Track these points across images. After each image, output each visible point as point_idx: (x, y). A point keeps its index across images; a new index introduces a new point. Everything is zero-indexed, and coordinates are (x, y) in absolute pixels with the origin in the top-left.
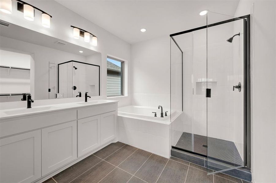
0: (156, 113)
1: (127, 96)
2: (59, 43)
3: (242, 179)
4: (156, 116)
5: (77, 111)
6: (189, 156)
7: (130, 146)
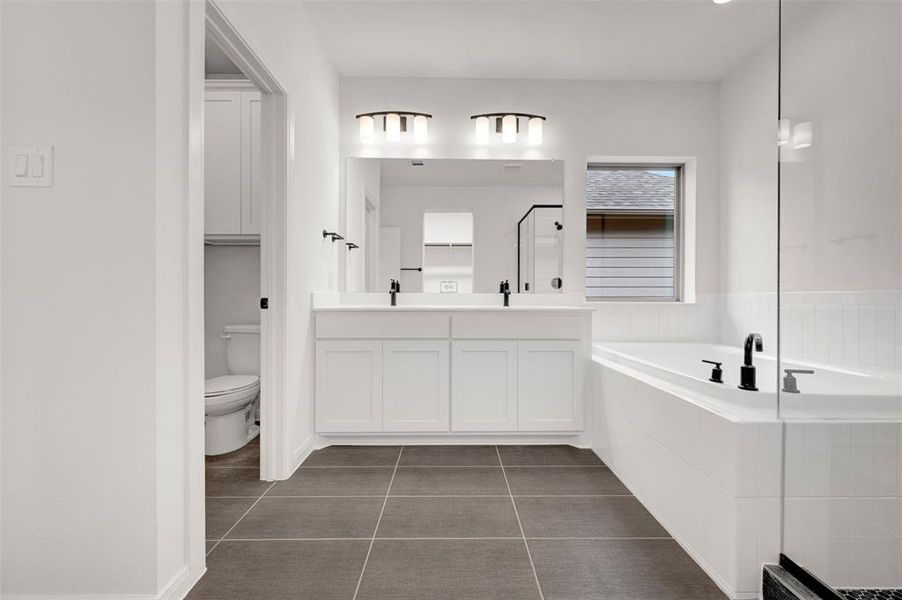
0: (718, 365)
1: (694, 302)
2: (507, 167)
5: (450, 319)
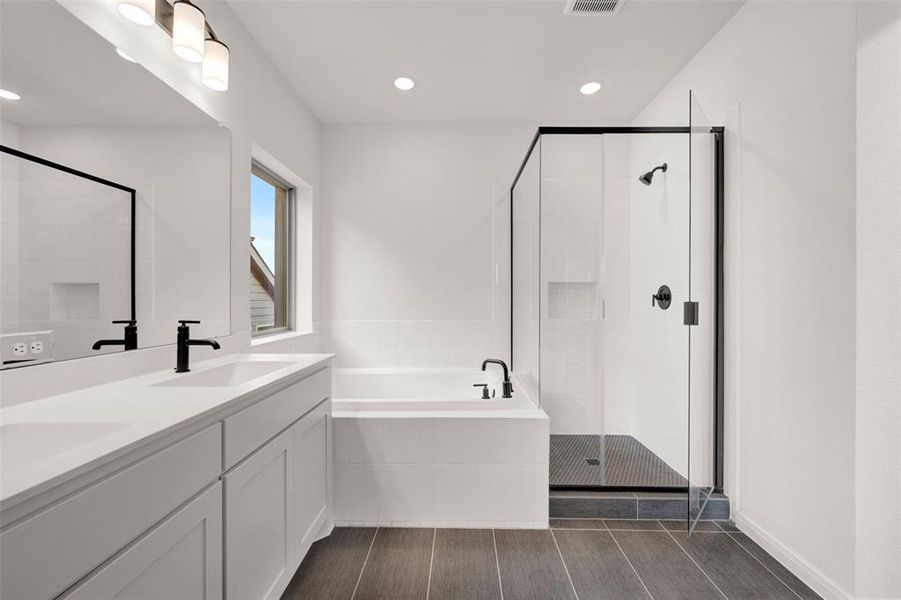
1: (309, 332)
3: (713, 520)
4: (486, 396)
6: (599, 502)
7: (399, 529)
